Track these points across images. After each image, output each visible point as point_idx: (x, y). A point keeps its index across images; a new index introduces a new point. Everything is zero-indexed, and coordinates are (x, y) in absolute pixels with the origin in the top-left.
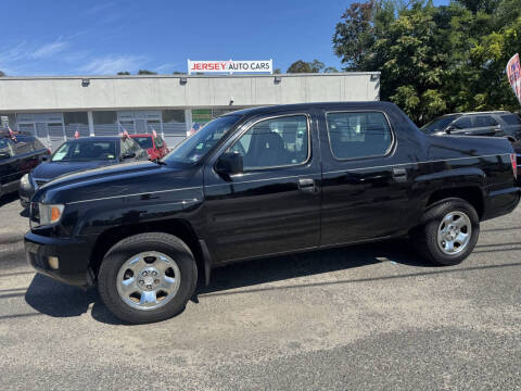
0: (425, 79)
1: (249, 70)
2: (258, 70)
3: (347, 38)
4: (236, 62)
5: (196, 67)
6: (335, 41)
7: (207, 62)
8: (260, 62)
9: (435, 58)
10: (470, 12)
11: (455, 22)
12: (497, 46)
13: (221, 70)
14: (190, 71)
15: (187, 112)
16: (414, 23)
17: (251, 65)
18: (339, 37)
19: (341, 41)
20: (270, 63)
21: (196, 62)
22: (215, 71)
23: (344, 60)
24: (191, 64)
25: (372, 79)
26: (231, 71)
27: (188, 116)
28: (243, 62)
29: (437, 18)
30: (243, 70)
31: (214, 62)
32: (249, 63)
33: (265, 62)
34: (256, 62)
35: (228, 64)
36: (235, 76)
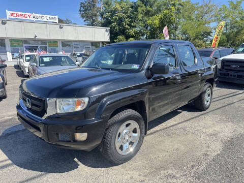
0: (129, 33)
1: (45, 20)
2: (50, 20)
3: (86, 10)
4: (37, 15)
5: (12, 15)
6: (80, 11)
7: (20, 13)
8: (51, 17)
9: (132, 24)
10: (144, 6)
11: (140, 9)
12: (157, 21)
13: (28, 18)
14: (8, 17)
15: (6, 41)
16: (122, 8)
17: (46, 17)
18: (82, 9)
19: (83, 11)
20: (57, 17)
21: (12, 12)
22: (24, 18)
23: (85, 21)
24: (8, 13)
25: (106, 31)
26: (34, 19)
27: (7, 43)
28: (41, 15)
29: (132, 7)
30: (41, 20)
31: (24, 13)
32: (45, 16)
33: (54, 17)
34: (49, 16)
35: (32, 15)
36: (36, 22)
